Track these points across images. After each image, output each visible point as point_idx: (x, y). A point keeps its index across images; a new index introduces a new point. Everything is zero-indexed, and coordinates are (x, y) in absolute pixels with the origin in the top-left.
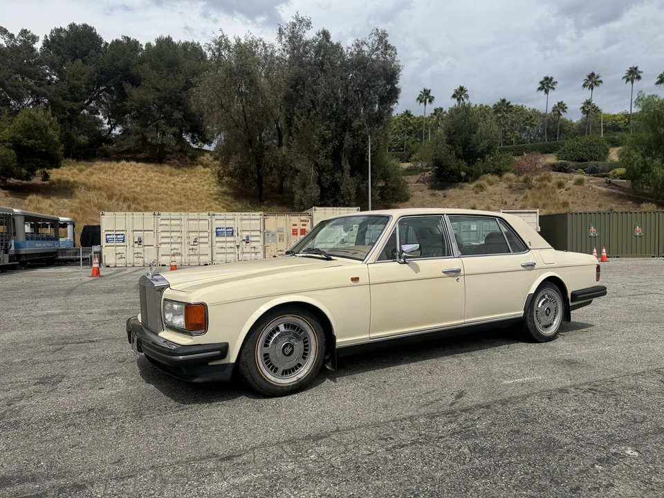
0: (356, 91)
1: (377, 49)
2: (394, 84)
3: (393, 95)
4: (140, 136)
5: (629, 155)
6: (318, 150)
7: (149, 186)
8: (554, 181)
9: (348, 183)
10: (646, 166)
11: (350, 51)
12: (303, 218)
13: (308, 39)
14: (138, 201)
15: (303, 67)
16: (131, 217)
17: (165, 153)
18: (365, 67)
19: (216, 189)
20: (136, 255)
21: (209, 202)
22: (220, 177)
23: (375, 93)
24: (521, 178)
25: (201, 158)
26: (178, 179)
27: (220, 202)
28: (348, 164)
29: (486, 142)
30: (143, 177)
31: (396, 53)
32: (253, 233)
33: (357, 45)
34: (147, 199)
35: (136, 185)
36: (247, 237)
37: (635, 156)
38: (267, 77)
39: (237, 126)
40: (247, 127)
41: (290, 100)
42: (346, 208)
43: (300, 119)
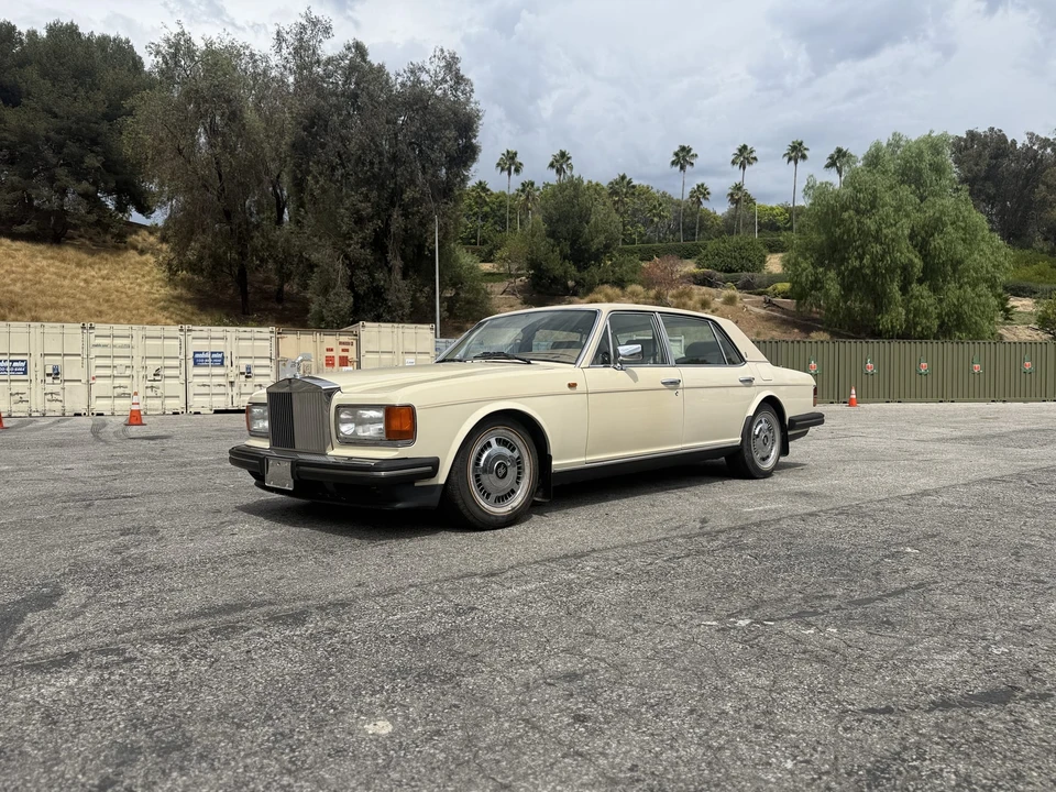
0: (411, 143)
1: (444, 81)
2: (470, 139)
3: (468, 153)
4: (19, 193)
5: (796, 264)
6: (348, 233)
7: (40, 282)
8: (696, 298)
9: (399, 288)
10: (817, 281)
11: (399, 81)
12: (344, 339)
13: (330, 54)
14: (20, 308)
15: (325, 99)
16: (40, 330)
17: (66, 226)
18: (426, 108)
19: (165, 291)
20: (49, 397)
21: (152, 314)
22: (172, 270)
23: (441, 149)
24: (652, 293)
25: (133, 238)
26: (93, 273)
27: (173, 313)
28: (399, 258)
29: (602, 237)
30: (27, 267)
31: (472, 91)
32: (258, 362)
33: (412, 72)
34: (36, 305)
35: (14, 281)
36: (248, 368)
37: (804, 265)
38: (258, 108)
39: (205, 186)
40: (223, 190)
41: (301, 149)
42: (414, 326)
43: (317, 182)
